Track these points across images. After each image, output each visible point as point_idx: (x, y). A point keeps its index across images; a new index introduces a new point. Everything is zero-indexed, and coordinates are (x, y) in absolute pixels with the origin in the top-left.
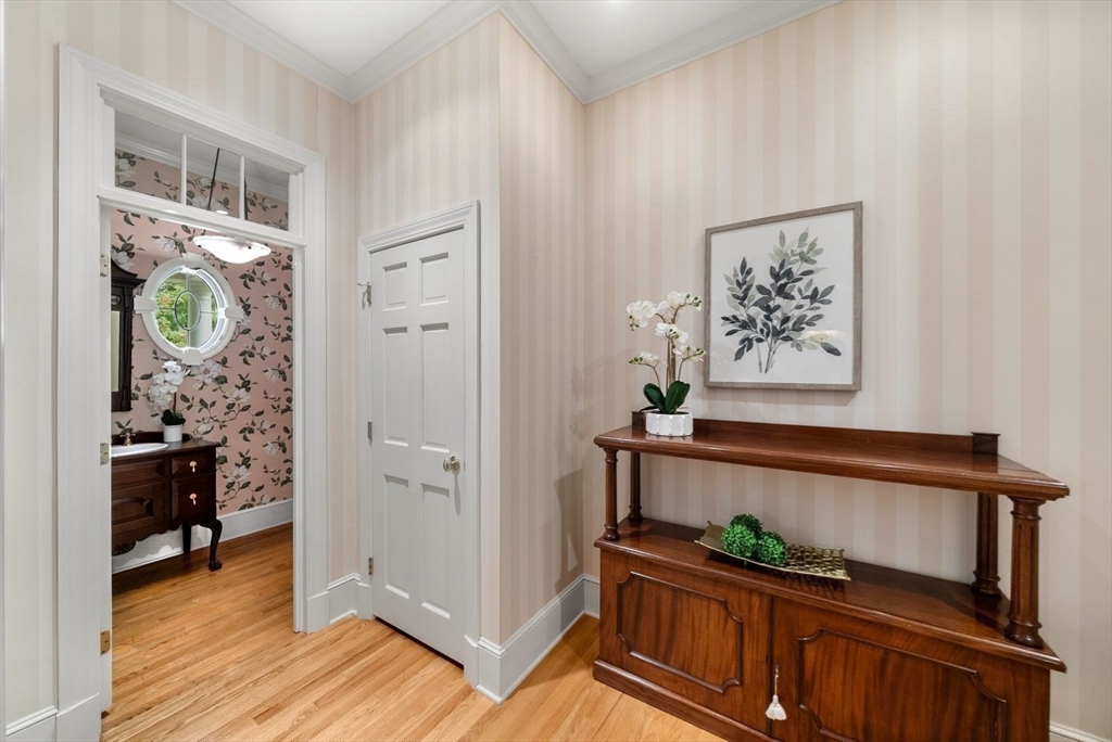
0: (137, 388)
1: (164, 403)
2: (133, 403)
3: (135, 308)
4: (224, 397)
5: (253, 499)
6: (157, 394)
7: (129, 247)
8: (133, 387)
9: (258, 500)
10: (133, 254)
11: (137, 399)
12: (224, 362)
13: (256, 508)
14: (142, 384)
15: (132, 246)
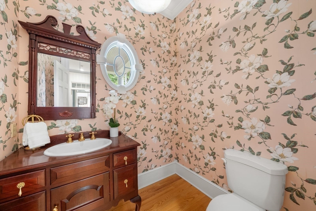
0: (99, 106)
1: (110, 114)
2: (97, 114)
3: (97, 61)
4: (135, 111)
5: (148, 167)
6: (106, 109)
7: (94, 28)
8: (97, 105)
9: (150, 167)
10: (96, 32)
11: (98, 112)
12: (135, 93)
13: (149, 171)
14: (101, 103)
15: (96, 28)
